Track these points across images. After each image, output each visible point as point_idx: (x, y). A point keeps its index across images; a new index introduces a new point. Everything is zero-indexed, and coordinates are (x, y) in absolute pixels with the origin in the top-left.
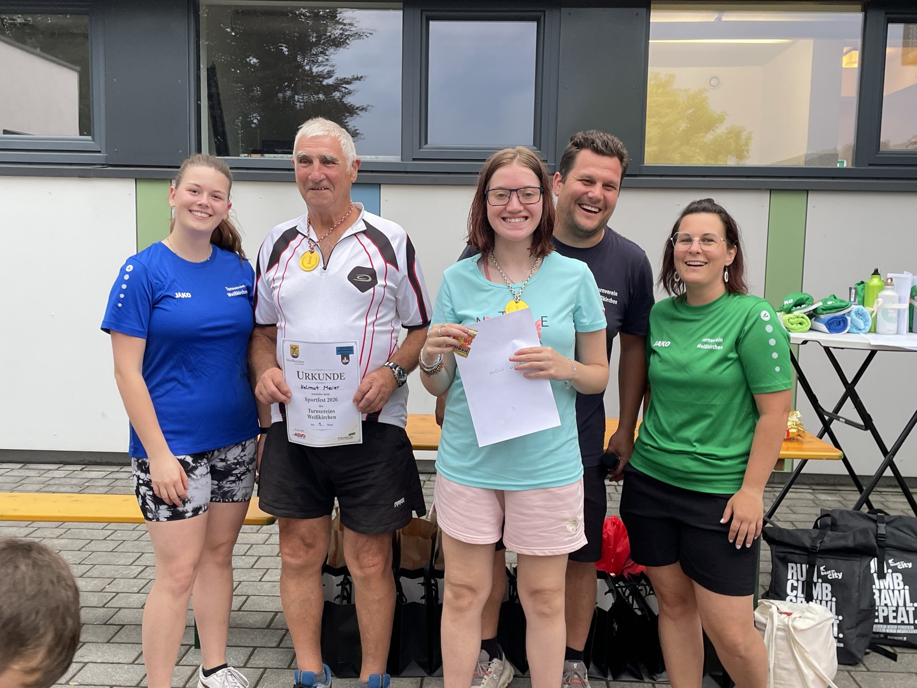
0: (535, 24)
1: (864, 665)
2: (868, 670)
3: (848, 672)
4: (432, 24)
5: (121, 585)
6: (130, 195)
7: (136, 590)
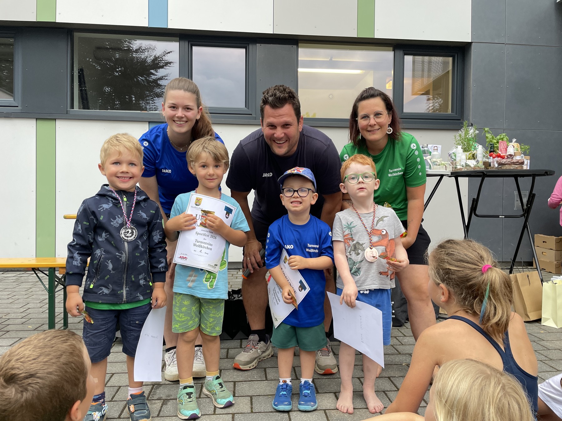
0: (244, 50)
1: (405, 327)
2: (407, 328)
3: (398, 329)
4: (194, 48)
5: (12, 316)
6: (33, 127)
7: (20, 317)
